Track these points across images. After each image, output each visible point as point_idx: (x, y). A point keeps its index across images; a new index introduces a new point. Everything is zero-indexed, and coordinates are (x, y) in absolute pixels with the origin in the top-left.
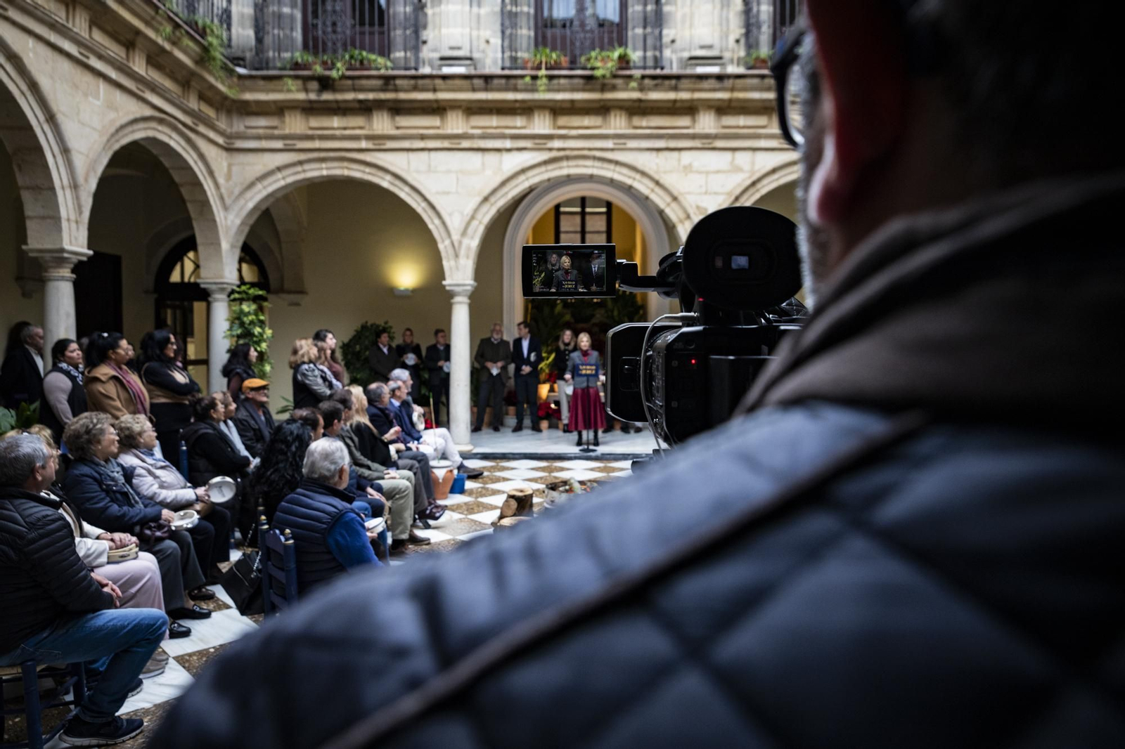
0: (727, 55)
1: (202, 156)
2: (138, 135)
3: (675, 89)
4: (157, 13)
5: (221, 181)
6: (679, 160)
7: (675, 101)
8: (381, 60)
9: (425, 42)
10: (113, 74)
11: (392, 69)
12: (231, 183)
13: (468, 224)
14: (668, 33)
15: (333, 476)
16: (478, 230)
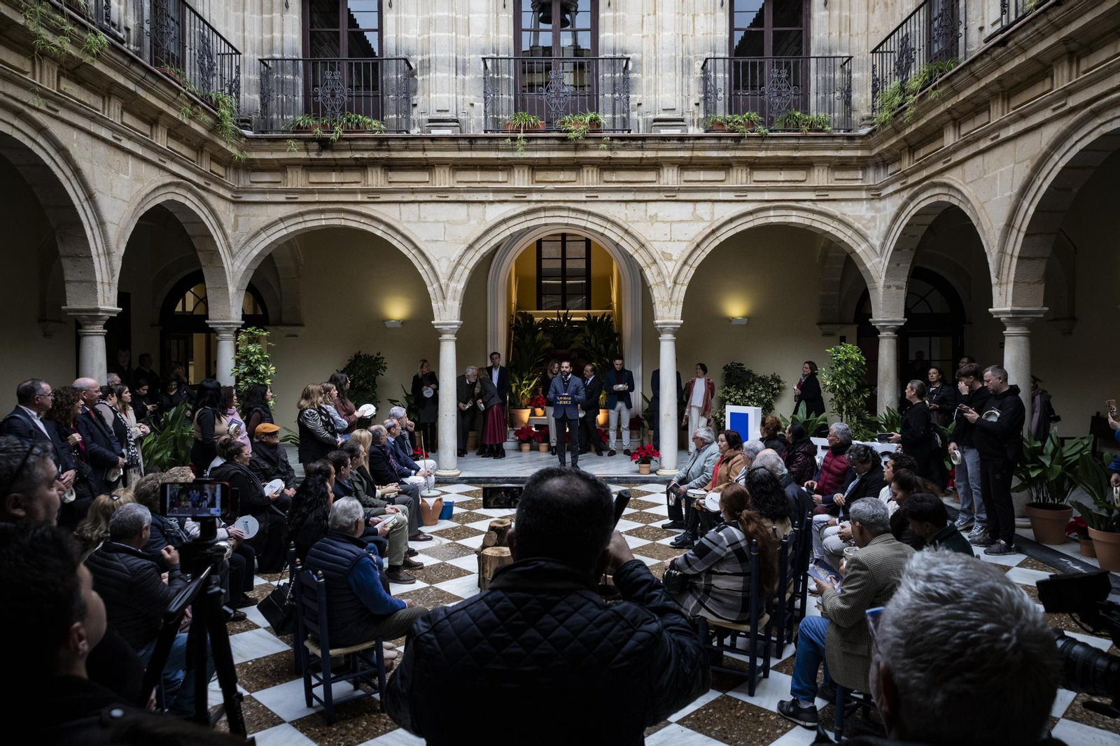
0: (688, 117)
1: (213, 212)
2: (159, 200)
3: (642, 148)
4: (178, 95)
5: (229, 231)
6: (646, 211)
7: (642, 159)
8: (375, 123)
9: (415, 105)
10: (139, 150)
11: (385, 131)
12: (237, 232)
13: (455, 268)
14: (635, 98)
15: (350, 526)
16: (464, 274)
